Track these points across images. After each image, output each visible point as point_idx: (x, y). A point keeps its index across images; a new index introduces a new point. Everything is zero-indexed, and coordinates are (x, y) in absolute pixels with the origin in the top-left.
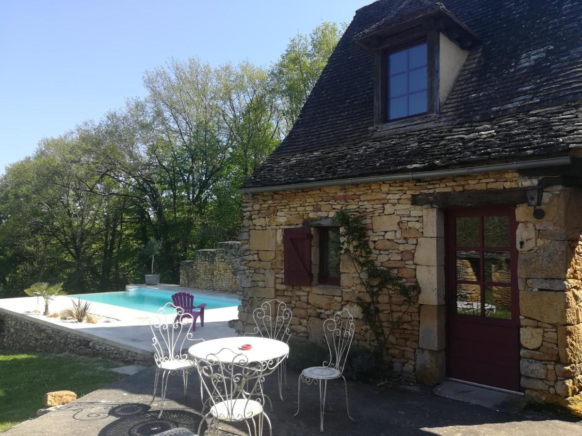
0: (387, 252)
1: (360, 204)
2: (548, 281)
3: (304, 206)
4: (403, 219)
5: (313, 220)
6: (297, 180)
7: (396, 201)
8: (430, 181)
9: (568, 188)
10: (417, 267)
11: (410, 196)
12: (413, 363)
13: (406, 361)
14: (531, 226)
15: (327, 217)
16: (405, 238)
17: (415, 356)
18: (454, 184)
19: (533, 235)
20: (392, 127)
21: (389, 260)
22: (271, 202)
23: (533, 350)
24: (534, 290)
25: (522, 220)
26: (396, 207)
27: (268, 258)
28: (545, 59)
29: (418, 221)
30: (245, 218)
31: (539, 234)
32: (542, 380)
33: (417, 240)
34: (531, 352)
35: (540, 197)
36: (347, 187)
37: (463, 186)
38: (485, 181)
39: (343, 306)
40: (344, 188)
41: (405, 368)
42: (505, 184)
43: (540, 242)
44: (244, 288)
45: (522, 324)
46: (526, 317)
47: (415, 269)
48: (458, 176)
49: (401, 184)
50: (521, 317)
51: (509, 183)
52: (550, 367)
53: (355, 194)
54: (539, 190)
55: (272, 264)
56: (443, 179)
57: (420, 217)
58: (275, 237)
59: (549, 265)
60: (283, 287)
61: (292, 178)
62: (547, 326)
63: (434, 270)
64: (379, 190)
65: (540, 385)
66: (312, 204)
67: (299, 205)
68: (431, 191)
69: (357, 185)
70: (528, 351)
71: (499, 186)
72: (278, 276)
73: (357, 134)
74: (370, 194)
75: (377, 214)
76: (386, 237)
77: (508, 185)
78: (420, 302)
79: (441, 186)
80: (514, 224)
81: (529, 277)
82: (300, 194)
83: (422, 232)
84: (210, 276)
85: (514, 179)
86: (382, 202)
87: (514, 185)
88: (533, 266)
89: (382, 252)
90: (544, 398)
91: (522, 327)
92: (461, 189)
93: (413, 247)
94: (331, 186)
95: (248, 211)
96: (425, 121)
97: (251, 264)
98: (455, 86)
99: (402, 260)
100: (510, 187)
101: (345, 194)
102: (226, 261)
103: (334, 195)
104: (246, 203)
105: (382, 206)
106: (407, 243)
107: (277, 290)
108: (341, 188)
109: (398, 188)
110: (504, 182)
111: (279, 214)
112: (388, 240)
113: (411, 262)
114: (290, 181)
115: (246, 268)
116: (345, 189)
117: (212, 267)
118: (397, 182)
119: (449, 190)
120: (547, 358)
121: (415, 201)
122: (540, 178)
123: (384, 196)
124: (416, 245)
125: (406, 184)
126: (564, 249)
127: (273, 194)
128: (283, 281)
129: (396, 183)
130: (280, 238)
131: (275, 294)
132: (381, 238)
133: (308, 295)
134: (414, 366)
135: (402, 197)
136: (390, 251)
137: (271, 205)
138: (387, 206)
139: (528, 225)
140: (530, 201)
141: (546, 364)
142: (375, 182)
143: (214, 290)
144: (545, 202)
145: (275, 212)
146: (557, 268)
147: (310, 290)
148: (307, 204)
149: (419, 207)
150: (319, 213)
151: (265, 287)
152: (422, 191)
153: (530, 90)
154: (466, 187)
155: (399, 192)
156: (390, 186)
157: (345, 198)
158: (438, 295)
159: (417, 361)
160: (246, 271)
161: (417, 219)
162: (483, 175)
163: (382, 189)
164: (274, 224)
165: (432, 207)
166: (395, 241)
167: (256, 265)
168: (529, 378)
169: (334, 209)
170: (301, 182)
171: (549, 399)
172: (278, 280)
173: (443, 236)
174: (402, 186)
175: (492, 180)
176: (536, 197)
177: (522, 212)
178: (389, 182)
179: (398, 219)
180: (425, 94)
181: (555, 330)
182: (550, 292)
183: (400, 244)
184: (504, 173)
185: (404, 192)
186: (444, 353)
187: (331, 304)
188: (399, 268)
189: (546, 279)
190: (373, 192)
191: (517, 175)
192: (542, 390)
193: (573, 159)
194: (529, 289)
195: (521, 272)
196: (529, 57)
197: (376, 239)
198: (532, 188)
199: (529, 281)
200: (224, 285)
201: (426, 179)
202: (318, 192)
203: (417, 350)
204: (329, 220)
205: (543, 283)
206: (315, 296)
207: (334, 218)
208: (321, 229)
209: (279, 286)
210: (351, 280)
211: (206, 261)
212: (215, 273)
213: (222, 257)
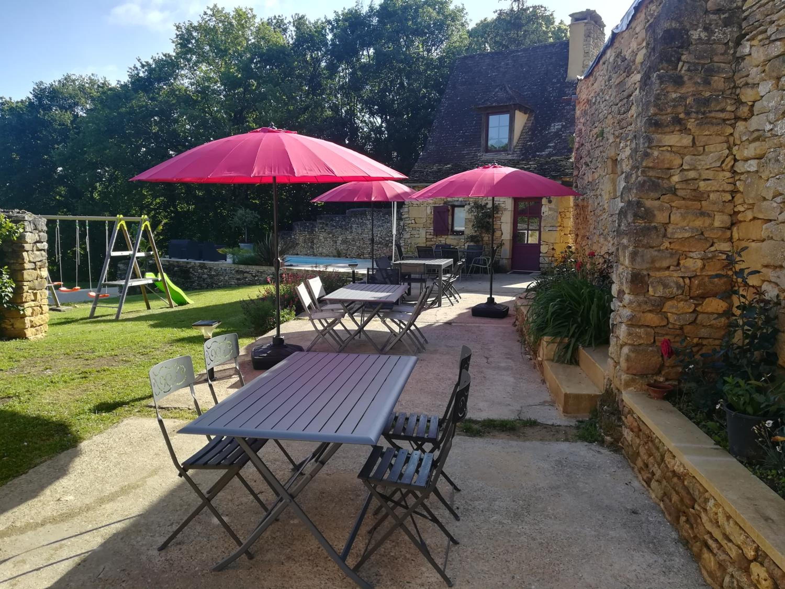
5: (450, 201)
10: (502, 223)
15: (458, 201)
16: (497, 211)
19: (547, 209)
20: (491, 156)
23: (545, 252)
24: (546, 231)
25: (544, 204)
27: (421, 222)
28: (560, 130)
31: (550, 209)
32: (547, 264)
33: (502, 212)
43: (550, 213)
46: (543, 242)
47: (501, 225)
50: (541, 242)
55: (425, 225)
57: (504, 202)
58: (426, 210)
59: (552, 221)
60: (432, 237)
62: (550, 244)
63: (509, 225)
70: (543, 254)
72: (428, 231)
73: (471, 156)
78: (502, 239)
81: (545, 226)
83: (507, 208)
88: (546, 222)
91: (542, 245)
93: (500, 215)
96: (507, 155)
97: (410, 225)
98: (521, 135)
99: (495, 221)
102: (326, 231)
106: (498, 213)
113: (499, 222)
117: (312, 237)
120: (549, 255)
124: (502, 214)
128: (432, 233)
130: (429, 210)
131: (426, 241)
133: (446, 240)
139: (546, 206)
143: (315, 255)
146: (555, 222)
147: (447, 237)
150: (453, 199)
151: (420, 237)
158: (510, 235)
159: (500, 263)
164: (426, 203)
167: (414, 225)
168: (543, 264)
173: (514, 210)
177: (544, 201)
181: (553, 245)
182: (552, 231)
183: (495, 213)
186: (511, 260)
187: (459, 243)
188: (494, 224)
189: (551, 226)
195: (542, 224)
196: (554, 126)
199: (545, 228)
200: (324, 251)
203: (500, 259)
205: (550, 228)
206: (450, 240)
207: (461, 201)
208: (454, 207)
209: (428, 237)
210: (470, 231)
211: (305, 231)
212: (315, 241)
213: (322, 228)
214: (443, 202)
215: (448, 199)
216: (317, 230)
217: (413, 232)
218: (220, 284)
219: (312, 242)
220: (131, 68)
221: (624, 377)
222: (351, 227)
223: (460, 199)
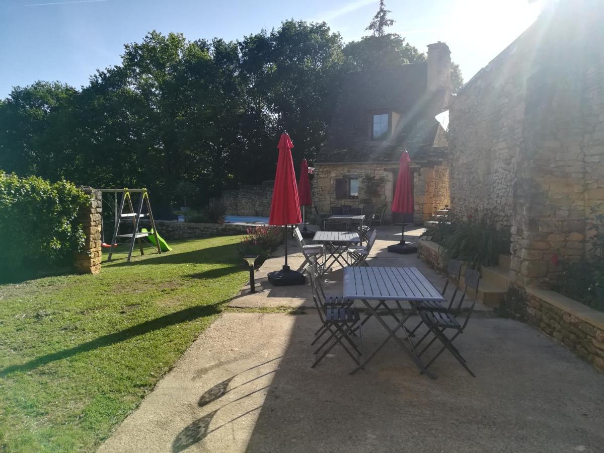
3: (343, 170)
4: (381, 176)
9: (427, 168)
10: (386, 190)
11: (384, 168)
19: (417, 180)
20: (374, 142)
23: (417, 211)
24: (418, 195)
25: (416, 176)
26: (379, 172)
27: (326, 190)
31: (420, 180)
33: (386, 182)
39: (359, 205)
43: (420, 182)
46: (416, 203)
50: (414, 203)
51: (413, 166)
53: (365, 167)
54: (420, 168)
55: (329, 192)
58: (330, 182)
59: (422, 189)
63: (391, 191)
66: (346, 170)
67: (341, 170)
72: (332, 196)
78: (386, 201)
79: (393, 166)
80: (414, 177)
81: (417, 192)
82: (342, 166)
83: (388, 180)
86: (373, 170)
88: (418, 189)
93: (384, 184)
94: (355, 164)
95: (317, 171)
97: (318, 192)
98: (396, 129)
99: (381, 189)
103: (356, 167)
108: (359, 165)
109: (380, 166)
113: (383, 189)
116: (361, 165)
117: (236, 201)
119: (396, 167)
121: (385, 170)
127: (328, 165)
130: (332, 182)
135: (381, 169)
137: (328, 169)
140: (417, 171)
142: (372, 164)
144: (421, 171)
145: (330, 172)
147: (346, 200)
149: (387, 172)
150: (350, 173)
151: (325, 201)
152: (388, 167)
157: (361, 168)
161: (386, 176)
163: (374, 166)
164: (330, 177)
165: (391, 172)
168: (415, 218)
173: (394, 181)
177: (415, 174)
178: (377, 164)
181: (422, 205)
182: (421, 195)
183: (380, 183)
184: (412, 163)
187: (354, 205)
189: (421, 192)
191: (415, 164)
192: (418, 221)
193: (428, 161)
197: (372, 182)
198: (418, 168)
200: (246, 212)
202: (350, 165)
204: (354, 175)
206: (348, 202)
207: (356, 175)
208: (350, 179)
209: (331, 200)
210: (363, 196)
211: (231, 197)
212: (239, 205)
213: (244, 195)
214: (342, 176)
215: (347, 174)
216: (240, 196)
217: (321, 197)
218: (175, 237)
219: (236, 205)
220: (91, 76)
221: (526, 279)
222: (266, 194)
223: (355, 173)
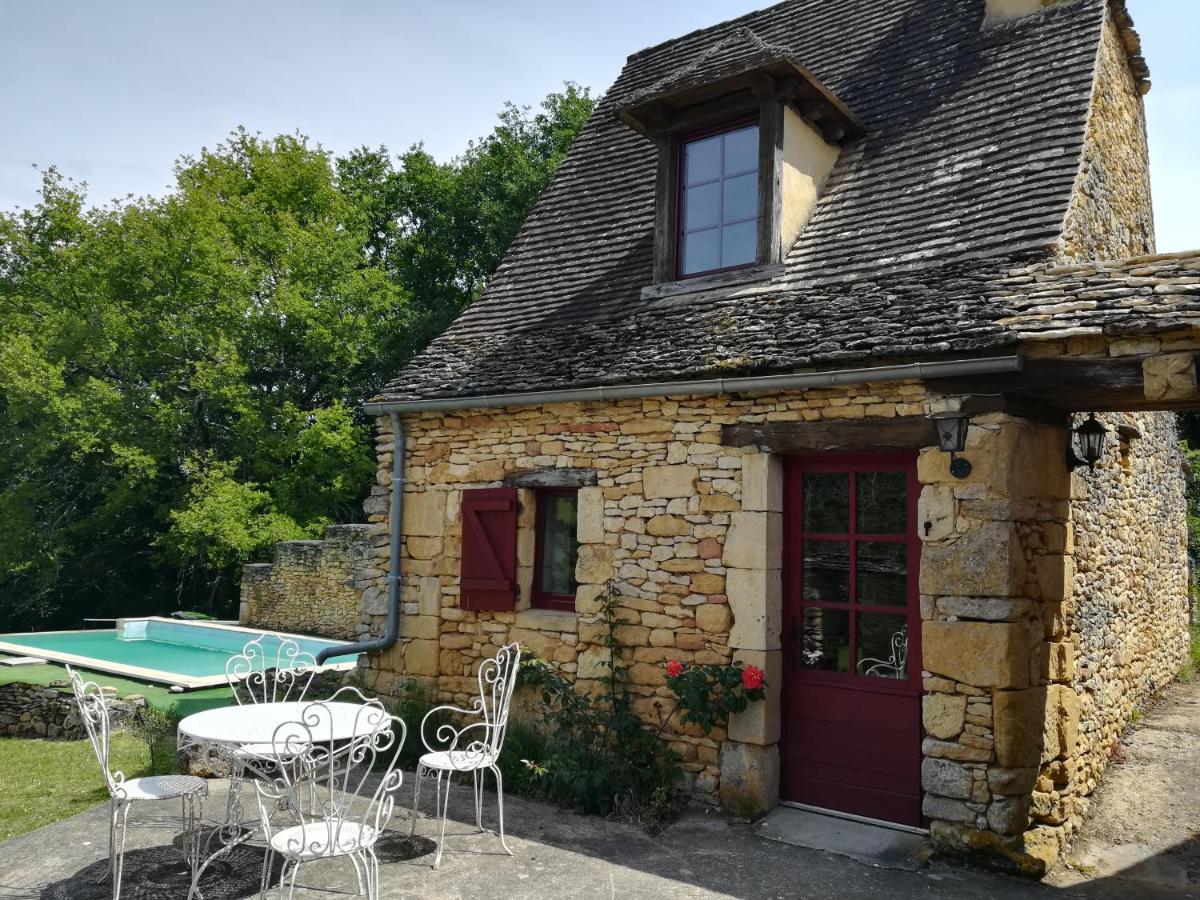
0: (671, 541)
1: (621, 440)
2: (975, 601)
3: (507, 443)
4: (703, 473)
5: (525, 472)
6: (494, 388)
7: (691, 438)
8: (758, 398)
9: (1016, 419)
10: (728, 570)
11: (719, 427)
12: (715, 770)
13: (701, 767)
14: (945, 490)
15: (553, 467)
16: (707, 513)
17: (720, 754)
18: (803, 404)
19: (948, 508)
20: (688, 290)
21: (674, 557)
22: (437, 433)
23: (946, 740)
24: (949, 619)
25: (930, 480)
26: (692, 448)
27: (426, 553)
28: (982, 171)
29: (732, 478)
30: (380, 466)
31: (961, 506)
32: (963, 800)
33: (729, 516)
34: (943, 743)
35: (963, 435)
36: (595, 405)
37: (820, 408)
38: (860, 400)
39: (578, 652)
40: (589, 407)
41: (700, 782)
42: (899, 408)
43: (963, 524)
44: (373, 616)
45: (926, 688)
46: (934, 674)
47: (724, 577)
48: (811, 389)
49: (701, 403)
50: (925, 674)
51: (906, 406)
52: (979, 774)
53: (611, 422)
54: (960, 420)
55: (435, 564)
56: (783, 394)
57: (736, 470)
58: (443, 508)
59: (979, 570)
60: (457, 614)
61: (484, 383)
62: (973, 691)
63: (761, 579)
64: (658, 414)
65: (959, 812)
66: (521, 439)
67: (497, 441)
68: (759, 419)
69: (615, 402)
70: (938, 743)
71: (887, 410)
72: (446, 590)
73: (619, 301)
74: (641, 422)
75: (655, 463)
76: (671, 509)
77: (904, 410)
78: (732, 643)
79: (779, 408)
81: (942, 593)
82: (500, 417)
83: (740, 501)
84: (306, 598)
85: (917, 398)
86: (665, 437)
87: (915, 410)
88: (948, 571)
89: (660, 540)
90: (966, 839)
91: (927, 693)
92: (815, 415)
93: (722, 530)
94: (561, 402)
95: (388, 452)
96: (752, 280)
98: (811, 214)
99: (699, 557)
100: (907, 413)
101: (588, 419)
102: (343, 566)
103: (569, 421)
104: (386, 433)
105: (663, 446)
106: (710, 522)
107: (443, 621)
108: (583, 407)
109: (696, 412)
110: (898, 403)
111: (454, 458)
112: (674, 515)
113: (717, 562)
114: (479, 390)
115: (379, 573)
116: (592, 410)
117: (312, 580)
118: (694, 397)
119: (792, 416)
120: (972, 755)
121: (729, 437)
122: (965, 398)
123: (667, 425)
124: (728, 526)
125: (711, 403)
126: (1005, 537)
127: (442, 416)
128: (458, 601)
129: (691, 399)
130: (453, 509)
131: (440, 630)
132: (660, 511)
133: (508, 632)
134: (718, 776)
135: (703, 429)
136: (677, 539)
137: (438, 440)
138: (672, 447)
139: (941, 488)
140: (943, 440)
141: (970, 769)
142: (650, 398)
144: (972, 444)
145: (445, 456)
146: (993, 577)
147: (512, 620)
148: (513, 439)
149: (734, 451)
150: (538, 459)
151: (418, 614)
152: (741, 418)
153: (951, 227)
154: (827, 413)
155: (697, 418)
156: (681, 406)
157: (591, 430)
158: (768, 629)
159: (724, 767)
160: (378, 581)
161: (731, 474)
162: (857, 389)
163: (664, 411)
164: (443, 480)
165: (760, 451)
166: (687, 518)
168: (938, 796)
169: (568, 450)
170: (503, 391)
171: (975, 839)
172: (446, 598)
173: (780, 509)
174: (703, 406)
175: (875, 399)
176: (955, 434)
177: (930, 464)
178: (677, 398)
179: (692, 474)
180: (753, 226)
181: (988, 700)
182: (979, 624)
183: (695, 524)
184: (898, 386)
185: (707, 418)
186: (776, 749)
187: (554, 650)
188: (694, 573)
189: (973, 597)
190: (646, 417)
191: (922, 390)
192: (962, 822)
193: (1025, 361)
194: (941, 618)
195: (926, 583)
196: (950, 165)
197: (649, 513)
198: (948, 417)
199: (941, 602)
201: (750, 394)
202: (537, 414)
203: (723, 744)
204: (557, 473)
205: (965, 604)
206: (522, 633)
207: (565, 469)
208: (540, 492)
209: (444, 613)
211: (299, 565)
212: (318, 592)
214: (499, 474)
215: (523, 462)
219: (312, 594)
223: (563, 461)
